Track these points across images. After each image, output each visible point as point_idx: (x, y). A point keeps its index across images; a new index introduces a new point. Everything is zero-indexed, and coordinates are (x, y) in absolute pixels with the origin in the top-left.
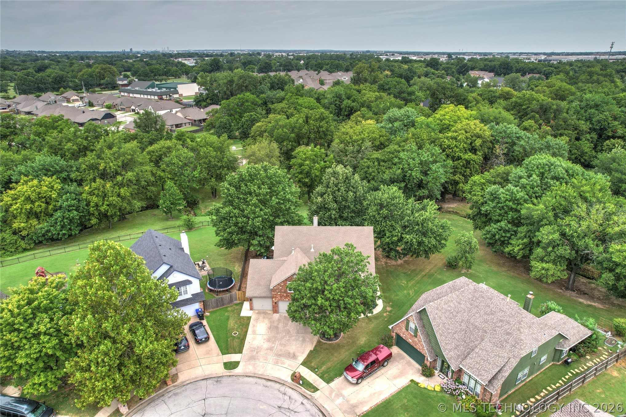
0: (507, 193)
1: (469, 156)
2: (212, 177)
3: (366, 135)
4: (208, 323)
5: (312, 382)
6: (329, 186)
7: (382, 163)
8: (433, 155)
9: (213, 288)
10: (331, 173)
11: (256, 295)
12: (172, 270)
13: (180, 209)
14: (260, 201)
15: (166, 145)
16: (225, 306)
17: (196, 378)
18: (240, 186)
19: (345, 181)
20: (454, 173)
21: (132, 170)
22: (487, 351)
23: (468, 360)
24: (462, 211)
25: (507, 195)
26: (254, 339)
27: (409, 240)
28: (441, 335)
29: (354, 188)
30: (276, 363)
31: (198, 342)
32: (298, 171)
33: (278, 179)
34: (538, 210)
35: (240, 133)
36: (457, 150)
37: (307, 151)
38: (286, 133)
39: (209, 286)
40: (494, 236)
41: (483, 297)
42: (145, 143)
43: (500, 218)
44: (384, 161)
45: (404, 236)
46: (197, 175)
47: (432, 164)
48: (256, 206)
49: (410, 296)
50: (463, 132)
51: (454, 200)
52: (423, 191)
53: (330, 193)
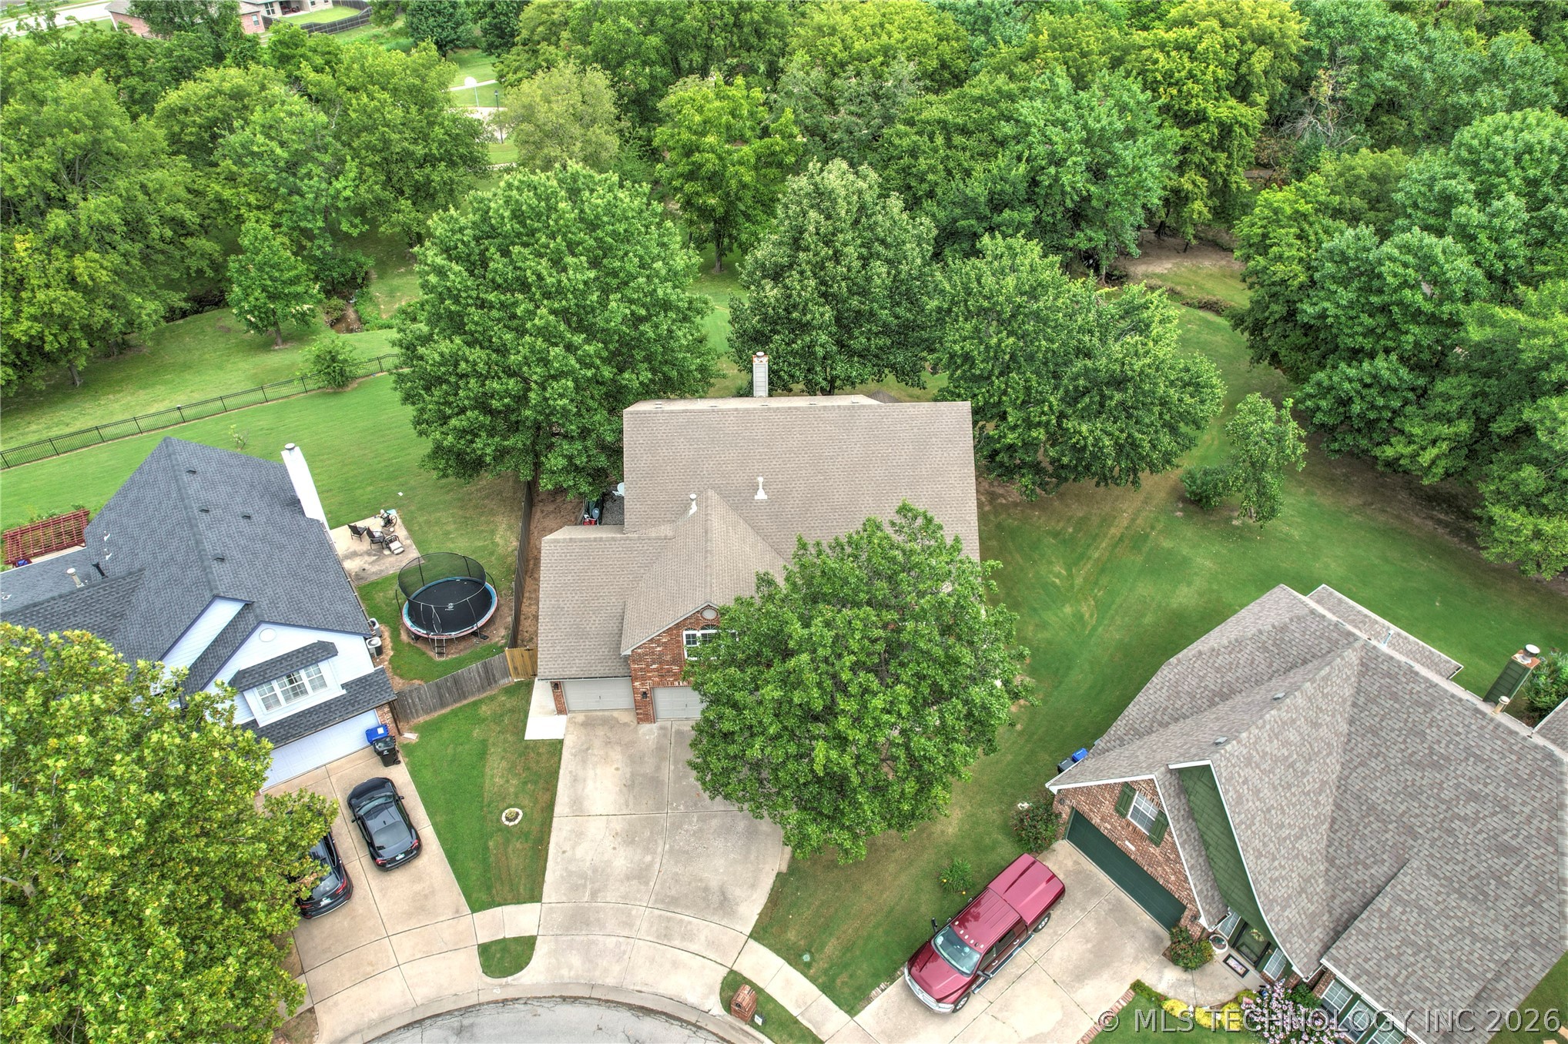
0: (1410, 259)
1: (1228, 109)
2: (402, 193)
3: (897, 36)
4: (414, 774)
5: (794, 1012)
6: (803, 243)
7: (958, 140)
8: (1123, 108)
9: (422, 632)
10: (808, 194)
11: (573, 672)
12: (251, 617)
13: (304, 314)
14: (563, 314)
15: (226, 86)
16: (471, 700)
17: (384, 1020)
18: (482, 253)
19: (857, 222)
20: (1181, 169)
21: (102, 184)
22: (1422, 910)
23: (1351, 942)
24: (1189, 285)
25: (1406, 265)
26: (579, 835)
27: (1090, 440)
28: (1259, 855)
29: (887, 246)
30: (664, 936)
31: (384, 865)
32: (680, 169)
33: (621, 228)
34: (1543, 332)
35: (485, 32)
36: (1197, 88)
37: (705, 98)
38: (628, 31)
39: (408, 622)
40: (1346, 402)
41: (1395, 697)
42: (160, 76)
43: (1368, 344)
44: (964, 131)
45: (1069, 424)
46: (348, 193)
47: (1121, 139)
48: (549, 336)
49: (1084, 625)
50: (1215, 24)
51: (1161, 247)
52: (1089, 232)
53: (807, 268)
